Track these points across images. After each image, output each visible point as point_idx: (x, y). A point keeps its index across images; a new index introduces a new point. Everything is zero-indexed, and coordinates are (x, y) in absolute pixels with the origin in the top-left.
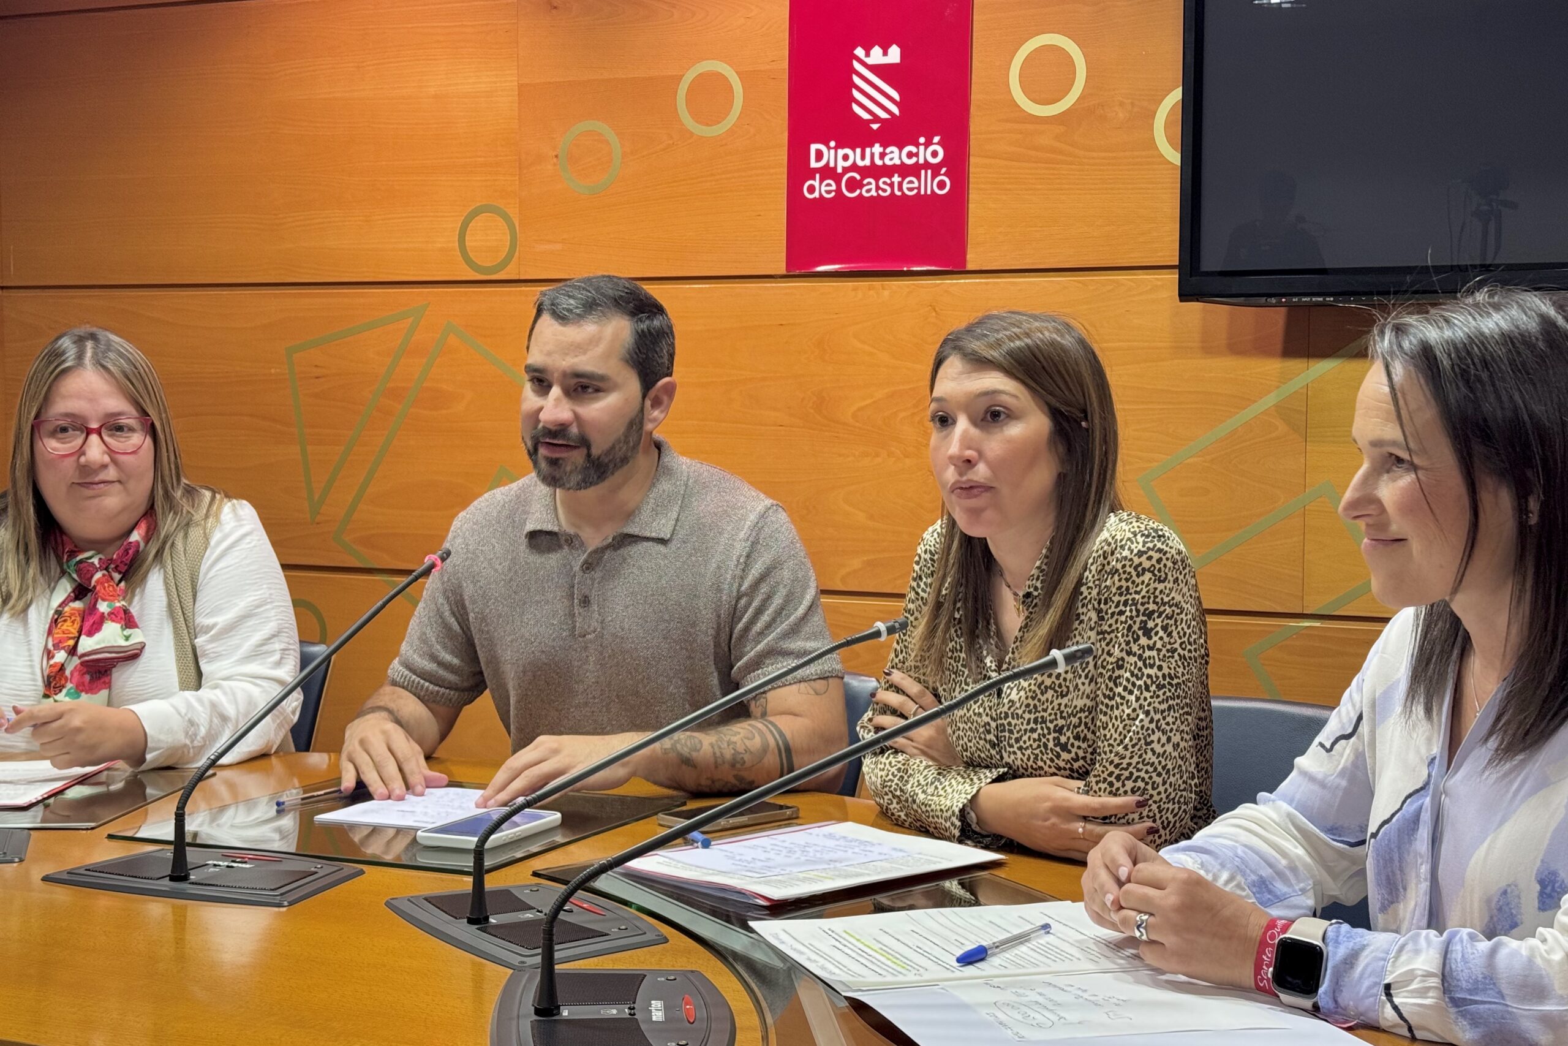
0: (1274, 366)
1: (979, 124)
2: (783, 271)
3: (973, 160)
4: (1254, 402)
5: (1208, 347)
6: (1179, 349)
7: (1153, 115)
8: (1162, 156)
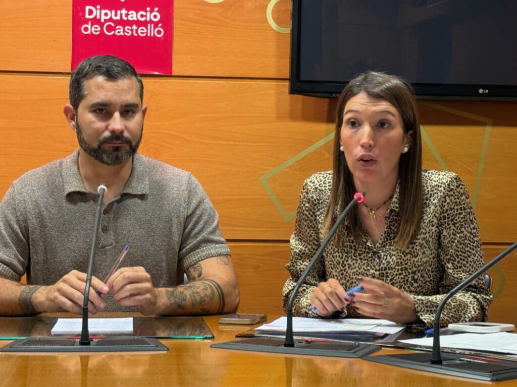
0: (323, 127)
2: (69, 71)
3: (175, 21)
4: (315, 143)
5: (293, 117)
6: (279, 117)
7: (266, 7)
8: (271, 27)
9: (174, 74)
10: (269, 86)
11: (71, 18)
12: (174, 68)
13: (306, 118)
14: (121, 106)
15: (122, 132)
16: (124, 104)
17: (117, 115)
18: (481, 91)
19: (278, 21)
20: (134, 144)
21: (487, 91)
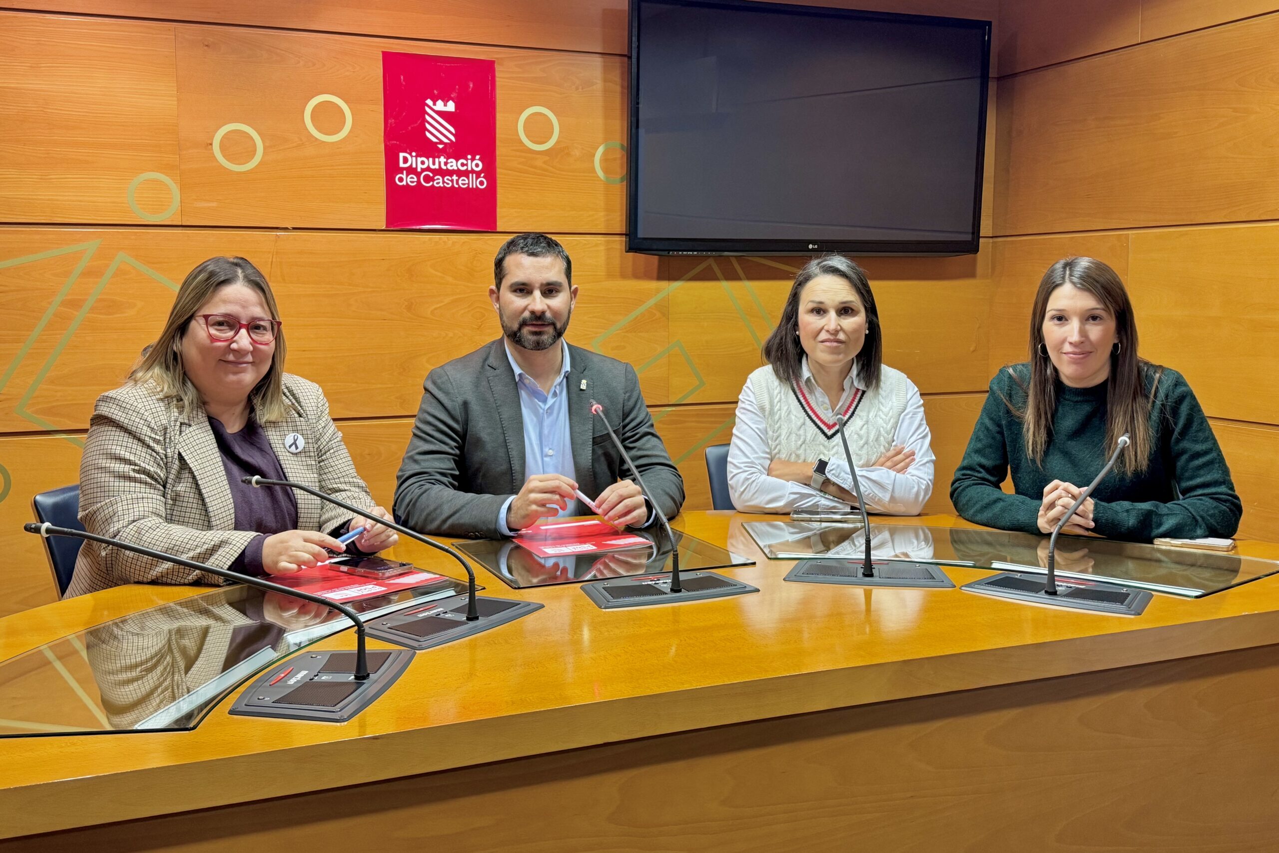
0: (654, 285)
1: (501, 151)
2: (384, 228)
3: (498, 171)
4: (645, 302)
5: (623, 276)
6: (610, 276)
7: (594, 155)
8: (598, 177)
9: (498, 229)
10: (599, 242)
11: (384, 166)
12: (499, 223)
13: (636, 276)
14: (542, 285)
15: (543, 313)
16: (544, 282)
17: (537, 293)
18: (811, 246)
19: (606, 171)
20: (559, 325)
21: (816, 247)
